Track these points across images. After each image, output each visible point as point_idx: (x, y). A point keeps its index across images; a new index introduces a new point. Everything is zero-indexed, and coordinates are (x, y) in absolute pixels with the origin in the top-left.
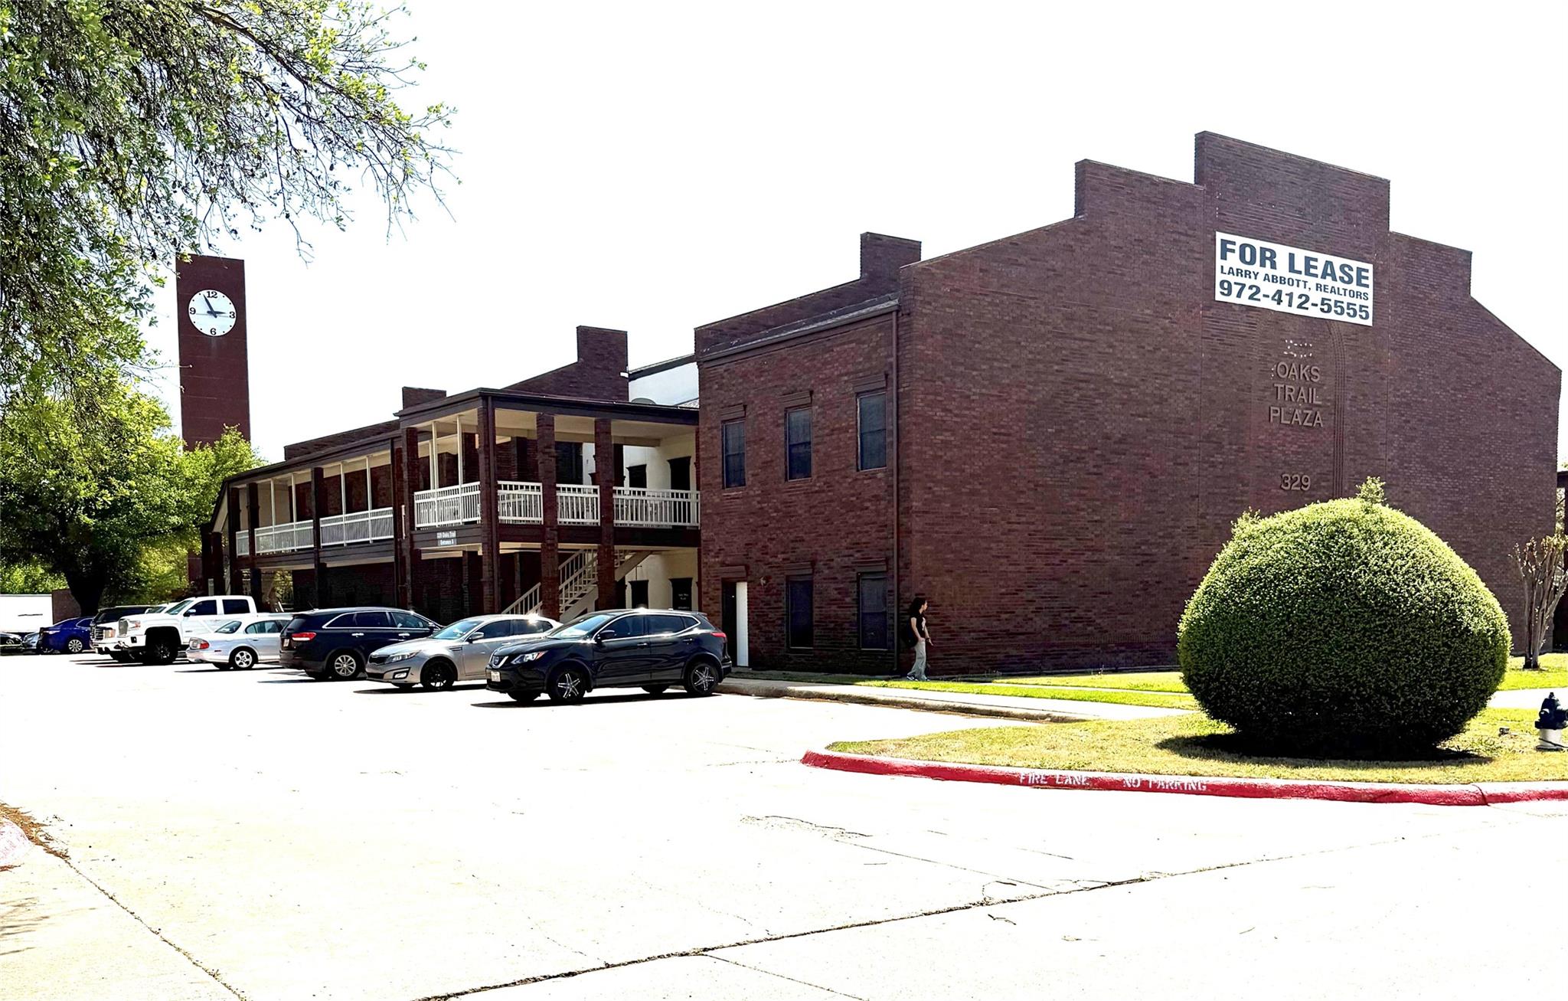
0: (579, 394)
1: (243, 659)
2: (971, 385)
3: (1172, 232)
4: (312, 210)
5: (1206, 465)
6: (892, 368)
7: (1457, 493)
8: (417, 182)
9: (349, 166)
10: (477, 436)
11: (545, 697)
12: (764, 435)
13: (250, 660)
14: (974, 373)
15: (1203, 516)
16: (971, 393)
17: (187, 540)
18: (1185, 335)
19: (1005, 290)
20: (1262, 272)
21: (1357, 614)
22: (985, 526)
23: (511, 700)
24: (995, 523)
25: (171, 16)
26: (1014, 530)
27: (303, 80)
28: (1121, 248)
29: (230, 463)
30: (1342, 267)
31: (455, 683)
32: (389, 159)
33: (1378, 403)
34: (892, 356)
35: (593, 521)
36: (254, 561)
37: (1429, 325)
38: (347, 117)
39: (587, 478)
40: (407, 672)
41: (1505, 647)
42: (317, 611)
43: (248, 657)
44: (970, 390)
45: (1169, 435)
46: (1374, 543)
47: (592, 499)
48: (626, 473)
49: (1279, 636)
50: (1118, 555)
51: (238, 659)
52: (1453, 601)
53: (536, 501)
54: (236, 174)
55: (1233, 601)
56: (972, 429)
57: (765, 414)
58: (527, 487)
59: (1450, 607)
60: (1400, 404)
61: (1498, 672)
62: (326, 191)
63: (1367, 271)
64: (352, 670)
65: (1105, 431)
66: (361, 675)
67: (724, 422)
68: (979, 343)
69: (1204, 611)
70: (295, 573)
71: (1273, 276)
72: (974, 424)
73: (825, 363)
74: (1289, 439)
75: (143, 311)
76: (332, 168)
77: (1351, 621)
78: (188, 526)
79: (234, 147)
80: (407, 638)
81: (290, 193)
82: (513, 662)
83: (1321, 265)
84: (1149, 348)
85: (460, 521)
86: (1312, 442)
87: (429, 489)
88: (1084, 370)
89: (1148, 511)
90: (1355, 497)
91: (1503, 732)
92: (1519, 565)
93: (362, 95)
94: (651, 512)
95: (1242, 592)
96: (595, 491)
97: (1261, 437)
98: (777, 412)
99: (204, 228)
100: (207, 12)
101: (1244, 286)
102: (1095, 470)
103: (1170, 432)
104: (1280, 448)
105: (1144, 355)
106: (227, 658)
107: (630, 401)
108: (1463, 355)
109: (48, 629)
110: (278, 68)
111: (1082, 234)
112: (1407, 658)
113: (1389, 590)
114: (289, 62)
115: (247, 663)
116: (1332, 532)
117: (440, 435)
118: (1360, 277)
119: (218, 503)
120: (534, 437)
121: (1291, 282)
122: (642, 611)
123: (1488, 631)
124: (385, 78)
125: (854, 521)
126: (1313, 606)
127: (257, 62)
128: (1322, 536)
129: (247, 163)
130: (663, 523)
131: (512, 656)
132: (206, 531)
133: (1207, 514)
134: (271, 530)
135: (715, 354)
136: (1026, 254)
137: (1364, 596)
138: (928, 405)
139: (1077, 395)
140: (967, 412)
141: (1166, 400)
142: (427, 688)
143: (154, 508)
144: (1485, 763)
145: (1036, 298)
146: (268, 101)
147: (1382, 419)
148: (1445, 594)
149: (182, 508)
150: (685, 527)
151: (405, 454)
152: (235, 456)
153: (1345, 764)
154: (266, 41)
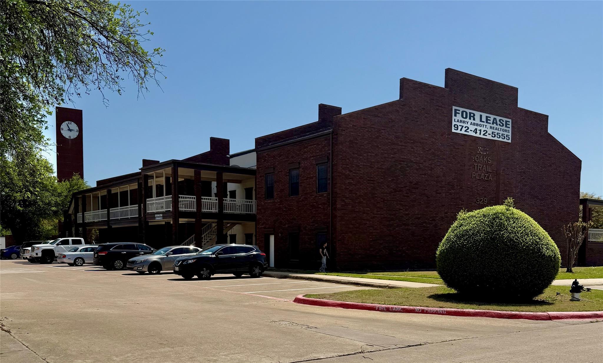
0: (211, 163)
1: (79, 262)
2: (360, 162)
3: (436, 106)
4: (109, 87)
5: (448, 194)
6: (330, 155)
7: (542, 206)
8: (149, 77)
9: (123, 70)
10: (171, 178)
11: (195, 277)
12: (281, 179)
13: (82, 262)
14: (361, 157)
15: (446, 213)
16: (360, 165)
17: (58, 216)
18: (440, 145)
19: (373, 126)
20: (470, 121)
21: (503, 248)
22: (365, 215)
23: (182, 278)
24: (368, 214)
25: (56, 12)
26: (376, 217)
27: (106, 37)
28: (417, 111)
29: (76, 187)
30: (500, 120)
31: (161, 272)
32: (139, 68)
33: (513, 172)
34: (330, 150)
35: (215, 211)
36: (84, 225)
37: (533, 143)
38: (123, 52)
39: (213, 194)
40: (143, 267)
41: (559, 262)
42: (108, 243)
43: (81, 261)
44: (359, 163)
45: (435, 182)
46: (510, 222)
47: (215, 203)
48: (228, 193)
49: (474, 256)
50: (414, 227)
51: (77, 262)
52: (539, 244)
53: (193, 203)
54: (80, 73)
55: (457, 243)
56: (360, 178)
57: (282, 171)
58: (190, 198)
59: (538, 246)
60: (521, 172)
61: (556, 271)
62: (115, 80)
63: (509, 122)
64: (121, 266)
65: (410, 180)
66: (125, 268)
67: (266, 174)
68: (363, 146)
69: (446, 246)
70: (99, 230)
71: (474, 123)
72: (361, 176)
73: (305, 152)
74: (479, 184)
75: (43, 123)
76: (117, 71)
77: (501, 251)
78: (59, 211)
79: (79, 62)
80: (142, 254)
81: (101, 80)
82: (184, 263)
83: (492, 119)
84: (427, 149)
85: (164, 210)
86: (488, 186)
87: (152, 198)
88: (402, 157)
89: (426, 211)
90: (503, 205)
91: (558, 294)
92: (565, 233)
93: (129, 44)
94: (238, 208)
95: (460, 240)
96: (216, 200)
97: (469, 184)
98: (286, 171)
99: (67, 93)
100: (70, 11)
101: (463, 126)
102: (406, 195)
103: (435, 181)
104: (476, 188)
105: (425, 152)
106: (73, 261)
107: (230, 166)
108: (545, 154)
109: (3, 250)
110: (97, 33)
111: (402, 106)
112: (522, 265)
113: (515, 240)
114: (101, 31)
115: (81, 263)
116: (494, 217)
117: (157, 177)
118: (506, 124)
119: (71, 202)
120: (193, 179)
121: (480, 125)
122: (233, 245)
123: (552, 255)
124: (137, 38)
125: (315, 212)
126: (487, 245)
127: (89, 30)
128: (490, 219)
129: (84, 69)
130: (242, 212)
131: (183, 261)
132: (66, 213)
133: (448, 212)
134: (91, 213)
135: (263, 148)
136: (381, 113)
137: (506, 242)
138: (343, 169)
139: (400, 166)
140: (358, 172)
141: (433, 169)
142: (151, 273)
143: (46, 204)
144: (551, 305)
145: (385, 130)
146: (93, 45)
147: (514, 178)
148: (536, 241)
149: (57, 204)
150: (251, 214)
151: (143, 184)
152: (77, 185)
153: (498, 304)
154: (93, 22)
